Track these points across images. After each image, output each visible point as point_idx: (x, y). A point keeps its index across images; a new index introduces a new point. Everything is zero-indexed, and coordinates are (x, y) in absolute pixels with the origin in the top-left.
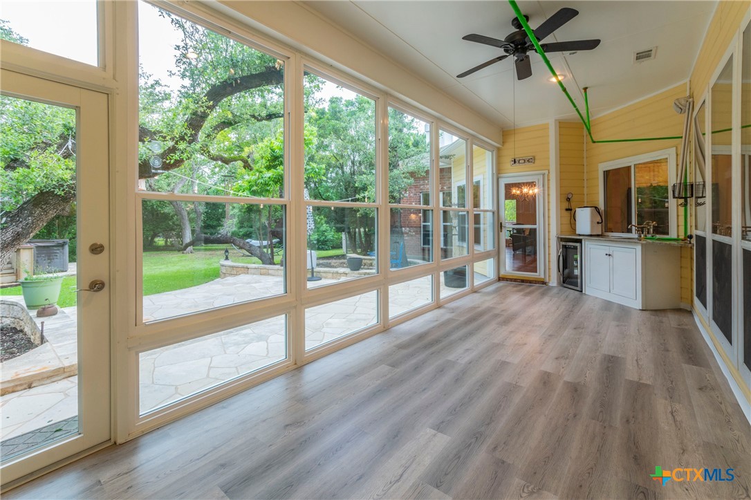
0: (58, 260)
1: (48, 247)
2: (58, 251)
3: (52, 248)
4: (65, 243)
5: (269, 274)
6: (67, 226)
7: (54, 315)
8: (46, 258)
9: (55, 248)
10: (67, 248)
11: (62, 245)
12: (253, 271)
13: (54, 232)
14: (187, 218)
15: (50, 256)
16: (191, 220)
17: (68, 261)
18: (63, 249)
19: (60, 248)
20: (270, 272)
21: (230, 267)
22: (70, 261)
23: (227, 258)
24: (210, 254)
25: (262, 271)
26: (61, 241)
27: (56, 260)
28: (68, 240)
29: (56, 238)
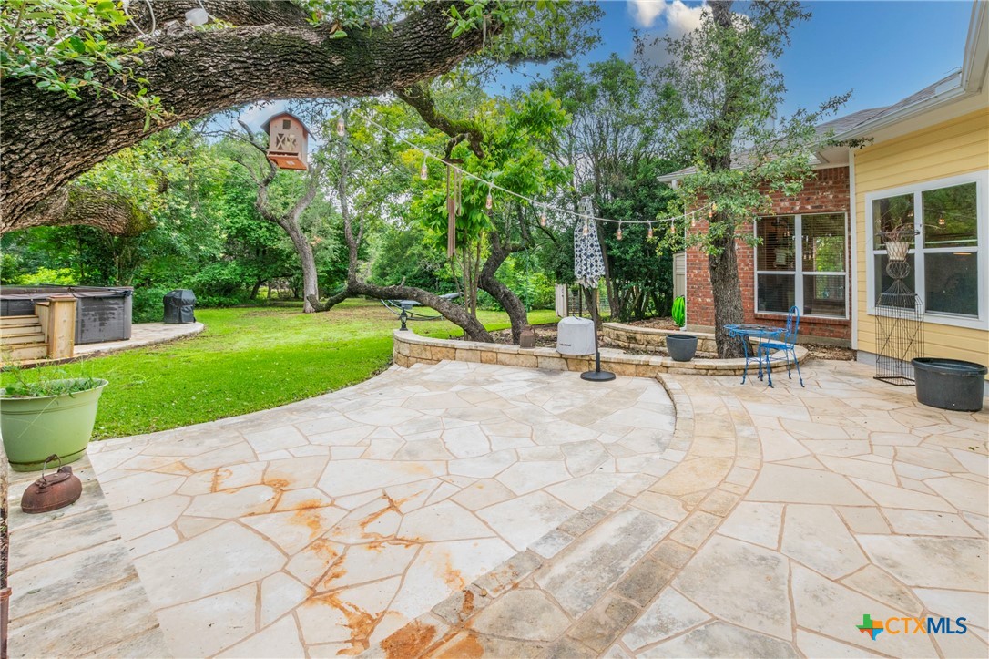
0: (115, 321)
1: (101, 298)
2: (115, 306)
3: (106, 301)
4: (126, 294)
5: (498, 362)
6: (132, 266)
7: (72, 502)
8: (97, 317)
9: (111, 301)
10: (130, 301)
11: (123, 296)
12: (464, 354)
13: (111, 274)
14: (311, 258)
15: (103, 314)
16: (317, 261)
17: (131, 321)
18: (123, 303)
19: (120, 302)
20: (501, 357)
21: (418, 344)
22: (135, 322)
23: (404, 327)
24: (346, 315)
25: (484, 355)
26: (121, 289)
27: (112, 321)
28: (132, 288)
29: (115, 285)
